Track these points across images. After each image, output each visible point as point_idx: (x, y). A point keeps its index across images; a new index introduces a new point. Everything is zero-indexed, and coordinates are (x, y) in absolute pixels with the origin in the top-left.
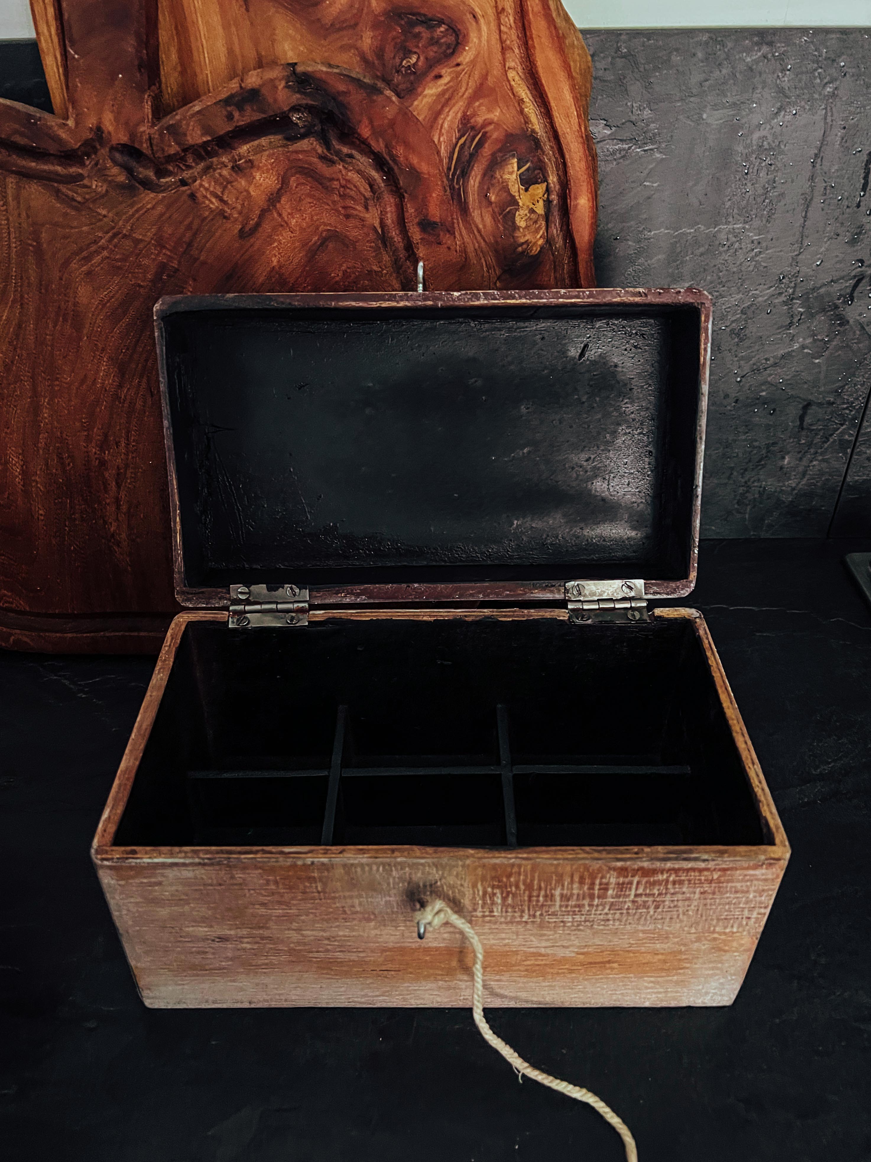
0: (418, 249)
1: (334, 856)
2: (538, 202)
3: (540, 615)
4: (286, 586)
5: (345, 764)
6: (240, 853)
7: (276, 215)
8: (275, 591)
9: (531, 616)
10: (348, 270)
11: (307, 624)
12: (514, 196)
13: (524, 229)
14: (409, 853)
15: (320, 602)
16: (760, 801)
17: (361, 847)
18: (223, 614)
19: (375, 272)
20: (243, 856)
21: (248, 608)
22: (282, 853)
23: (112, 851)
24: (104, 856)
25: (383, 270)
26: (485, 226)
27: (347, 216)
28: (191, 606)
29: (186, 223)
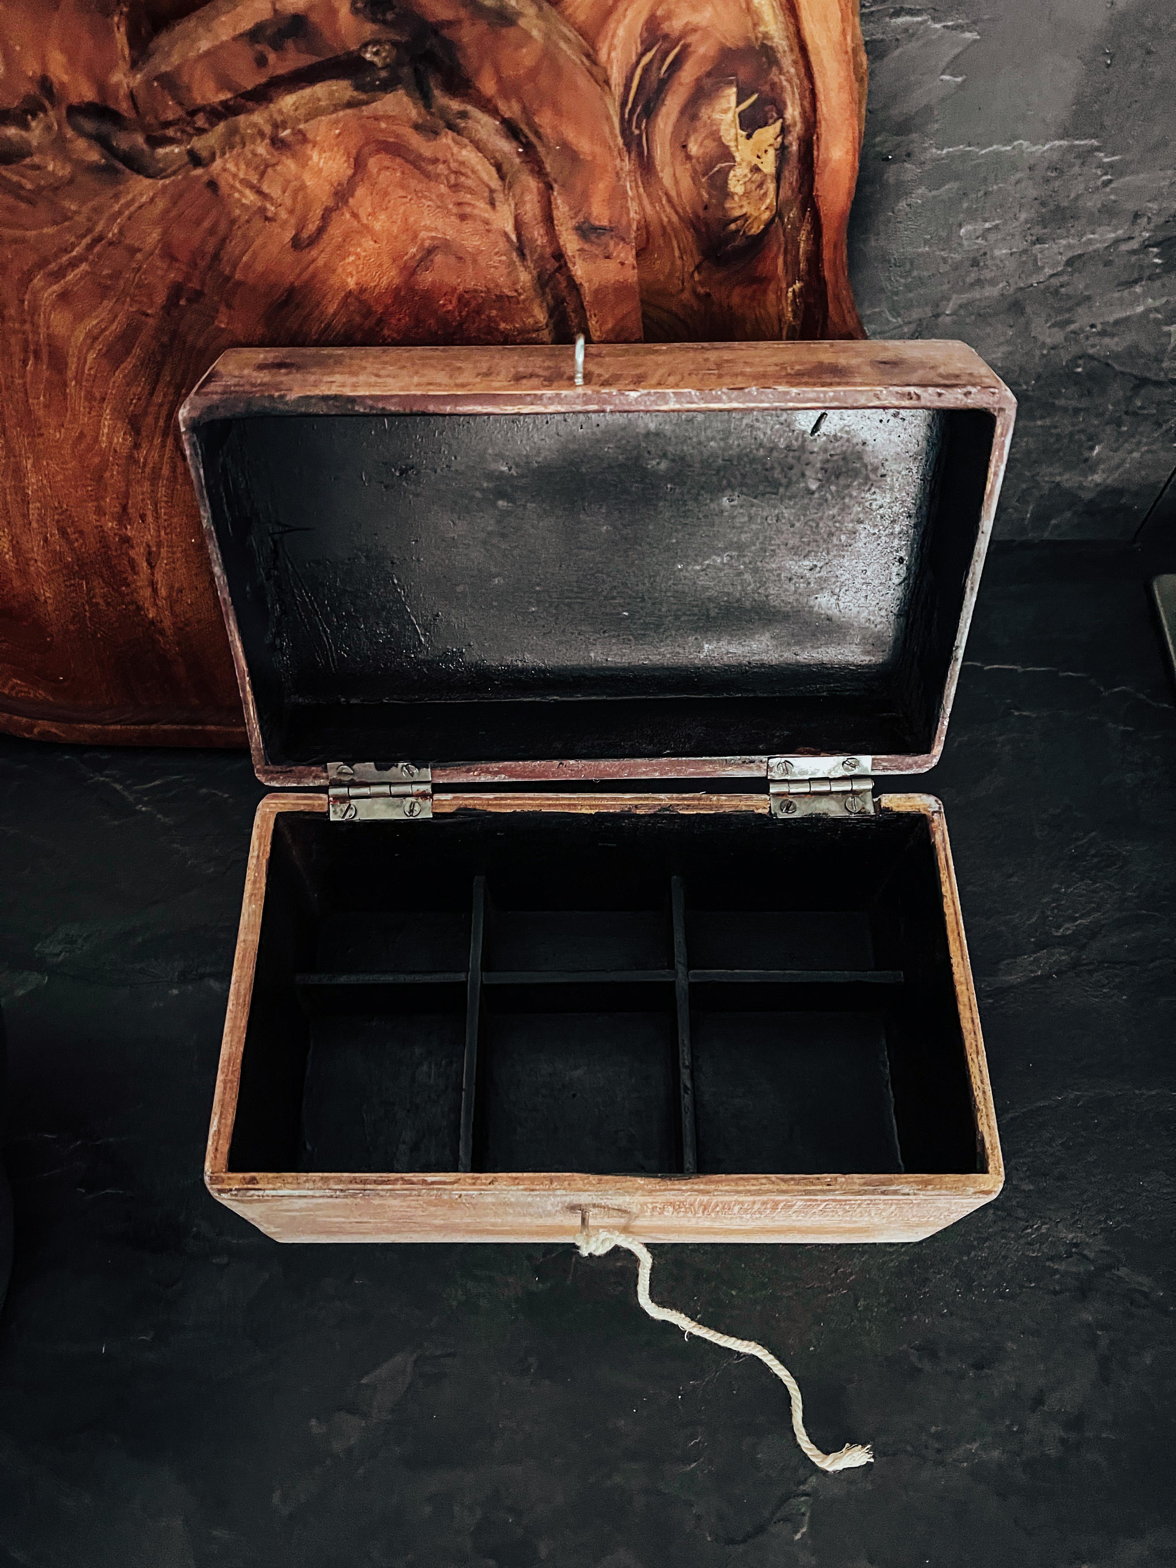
0: (574, 264)
1: (483, 1187)
2: (766, 151)
3: (733, 806)
4: (400, 764)
5: (487, 966)
6: (375, 1182)
7: (348, 216)
8: (385, 769)
9: (722, 806)
10: (466, 296)
11: (430, 816)
12: (727, 147)
13: (741, 197)
14: (569, 1184)
15: (446, 781)
16: (979, 1110)
17: (514, 1175)
18: (320, 799)
19: (508, 296)
20: (380, 1187)
21: (353, 792)
22: (424, 1182)
23: (229, 1178)
24: (219, 1187)
25: (520, 294)
26: (679, 195)
27: (463, 217)
28: (277, 785)
29: (206, 224)
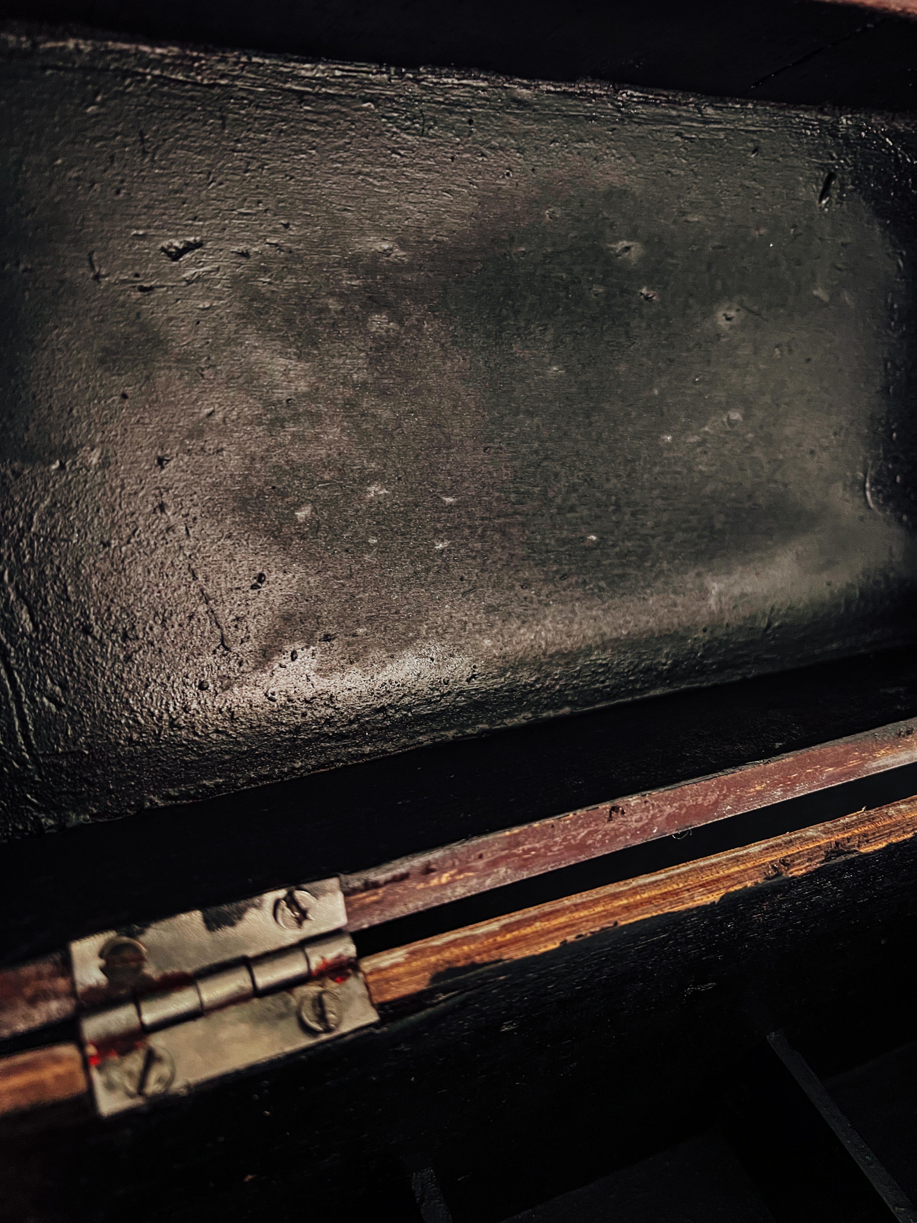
4: (270, 898)
8: (232, 924)
11: (372, 1017)
15: (376, 920)
18: (57, 1060)
21: (152, 1010)
